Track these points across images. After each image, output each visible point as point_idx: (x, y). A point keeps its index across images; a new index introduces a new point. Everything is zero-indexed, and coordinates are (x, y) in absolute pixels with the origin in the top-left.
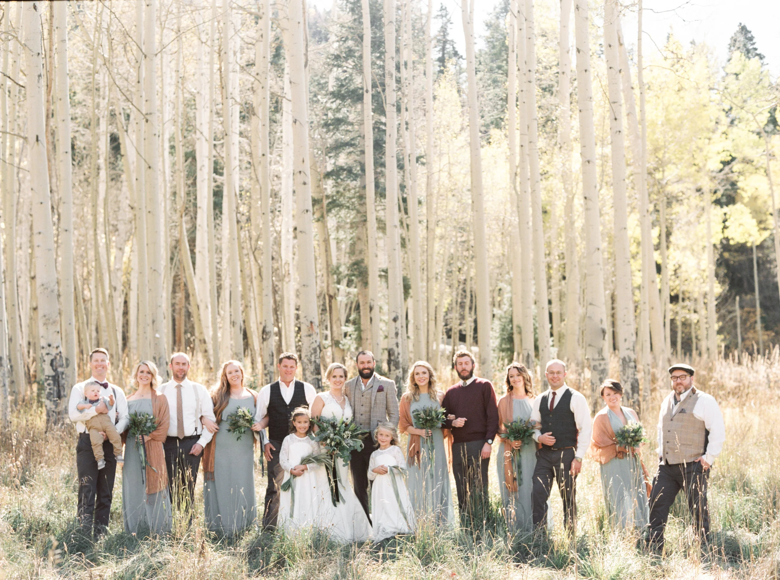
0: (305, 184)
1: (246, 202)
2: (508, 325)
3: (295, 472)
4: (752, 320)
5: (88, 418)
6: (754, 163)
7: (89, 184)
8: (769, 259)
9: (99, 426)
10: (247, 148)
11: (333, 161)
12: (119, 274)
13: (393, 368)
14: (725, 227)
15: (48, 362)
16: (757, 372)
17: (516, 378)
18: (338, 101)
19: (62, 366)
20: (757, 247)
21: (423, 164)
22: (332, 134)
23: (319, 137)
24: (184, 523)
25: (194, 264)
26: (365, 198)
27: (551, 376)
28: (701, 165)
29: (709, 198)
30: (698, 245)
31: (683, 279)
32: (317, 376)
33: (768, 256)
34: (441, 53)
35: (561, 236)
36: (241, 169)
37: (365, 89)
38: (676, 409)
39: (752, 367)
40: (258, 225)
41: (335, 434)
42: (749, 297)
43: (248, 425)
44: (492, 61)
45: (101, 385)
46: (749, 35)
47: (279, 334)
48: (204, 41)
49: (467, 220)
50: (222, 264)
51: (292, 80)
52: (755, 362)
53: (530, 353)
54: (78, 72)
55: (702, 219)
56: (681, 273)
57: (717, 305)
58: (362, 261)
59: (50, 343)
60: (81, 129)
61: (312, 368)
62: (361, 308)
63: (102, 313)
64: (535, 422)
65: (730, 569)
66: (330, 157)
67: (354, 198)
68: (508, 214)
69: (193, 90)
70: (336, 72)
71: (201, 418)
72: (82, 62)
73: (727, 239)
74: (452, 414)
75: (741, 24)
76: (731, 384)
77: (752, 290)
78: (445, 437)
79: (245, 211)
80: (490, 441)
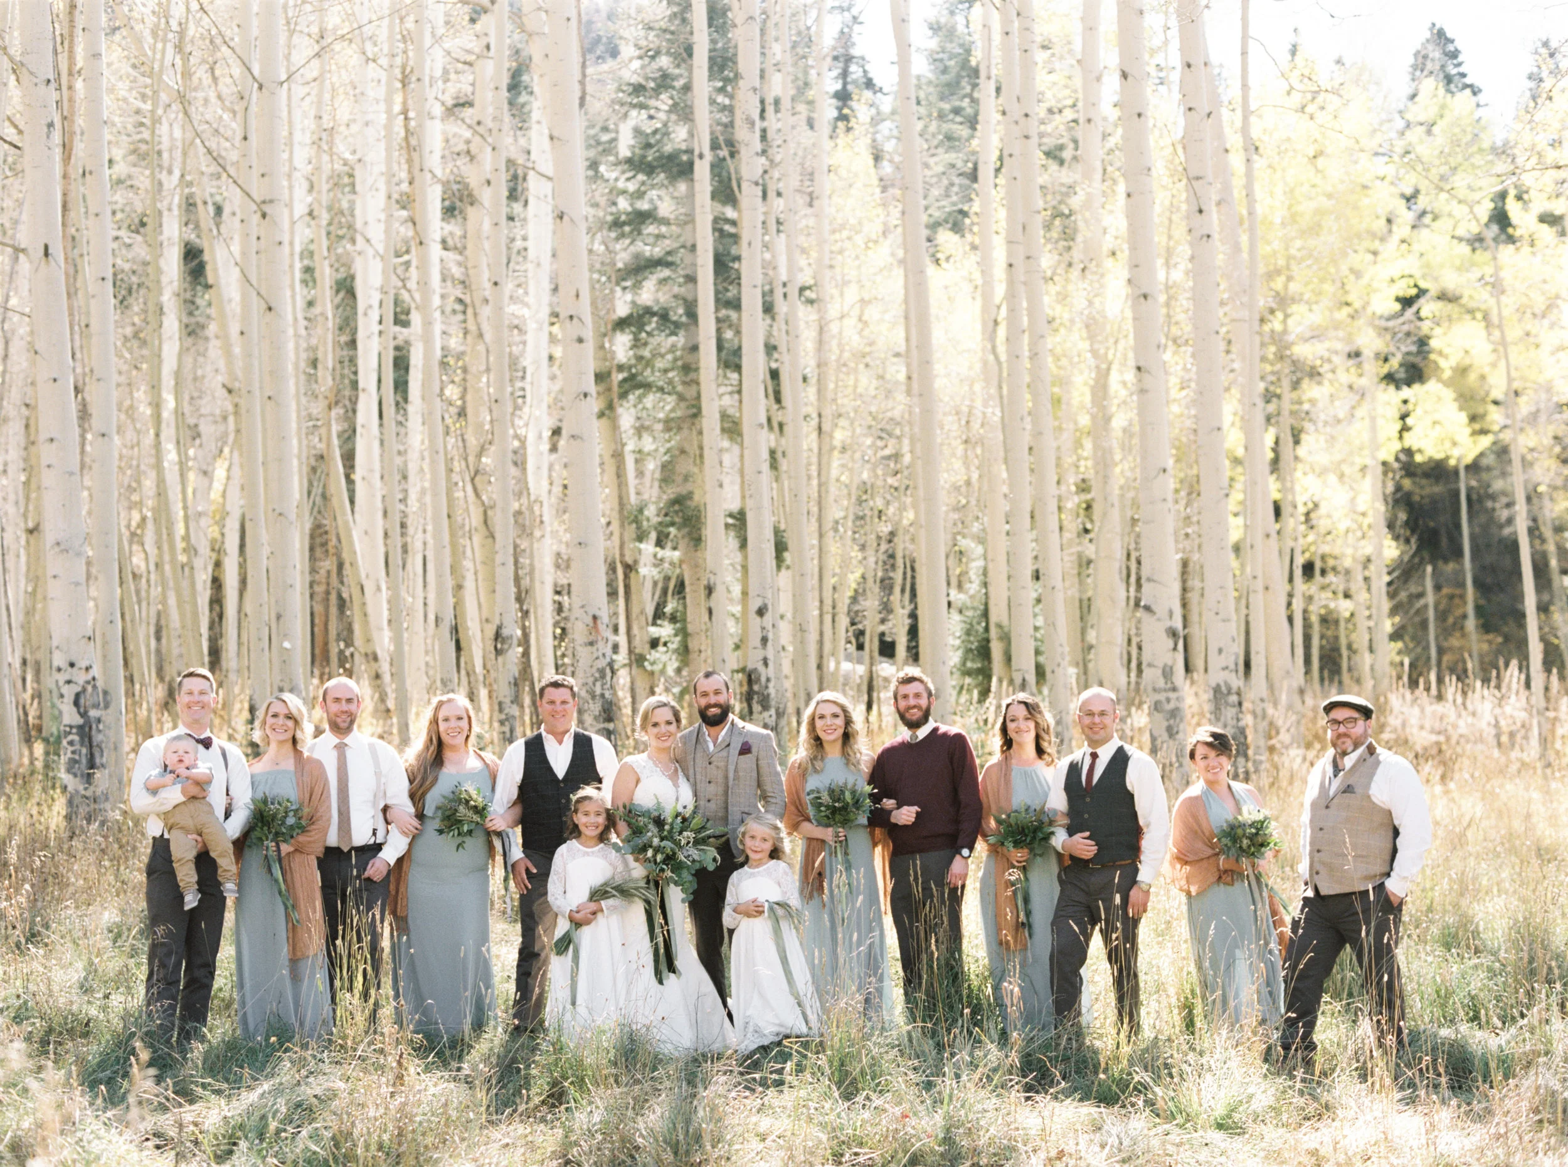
0: (580, 340)
1: (457, 379)
2: (979, 623)
3: (578, 916)
4: (1458, 612)
5: (169, 807)
6: (1464, 301)
7: (144, 343)
8: (1491, 491)
9: (189, 823)
10: (457, 272)
11: (629, 297)
12: (204, 522)
13: (756, 708)
14: (1405, 429)
15: (69, 698)
16: (1474, 714)
17: (1023, 725)
18: (641, 177)
19: (96, 706)
20: (1468, 468)
21: (811, 302)
22: (628, 241)
23: (603, 248)
24: (360, 1018)
25: (352, 502)
26: (697, 370)
27: (1087, 720)
28: (1357, 305)
29: (1373, 369)
30: (1353, 464)
31: (1323, 531)
32: (606, 725)
33: (1489, 486)
34: (840, 82)
35: (1081, 446)
36: (443, 312)
37: (696, 153)
38: (1336, 784)
39: (1464, 704)
40: (481, 425)
41: (662, 839)
42: (1451, 567)
43: (476, 818)
44: (942, 98)
45: (199, 741)
46: (1451, 48)
47: (525, 641)
48: (370, 56)
49: (896, 414)
50: (409, 502)
51: (555, 134)
52: (1470, 693)
53: (1027, 677)
54: (117, 119)
55: (1359, 413)
56: (1320, 518)
57: (1389, 584)
58: (690, 496)
59: (74, 659)
60: (123, 233)
61: (596, 707)
62: (688, 589)
63: (172, 601)
64: (1055, 811)
65: (1454, 1102)
66: (625, 288)
67: (672, 369)
68: (978, 403)
69: (347, 155)
70: (637, 117)
71: (385, 809)
72: (125, 100)
73: (1409, 452)
74: (890, 797)
75: (1434, 25)
76: (1422, 739)
77: (1458, 553)
78: (875, 845)
79: (455, 397)
80: (965, 852)
